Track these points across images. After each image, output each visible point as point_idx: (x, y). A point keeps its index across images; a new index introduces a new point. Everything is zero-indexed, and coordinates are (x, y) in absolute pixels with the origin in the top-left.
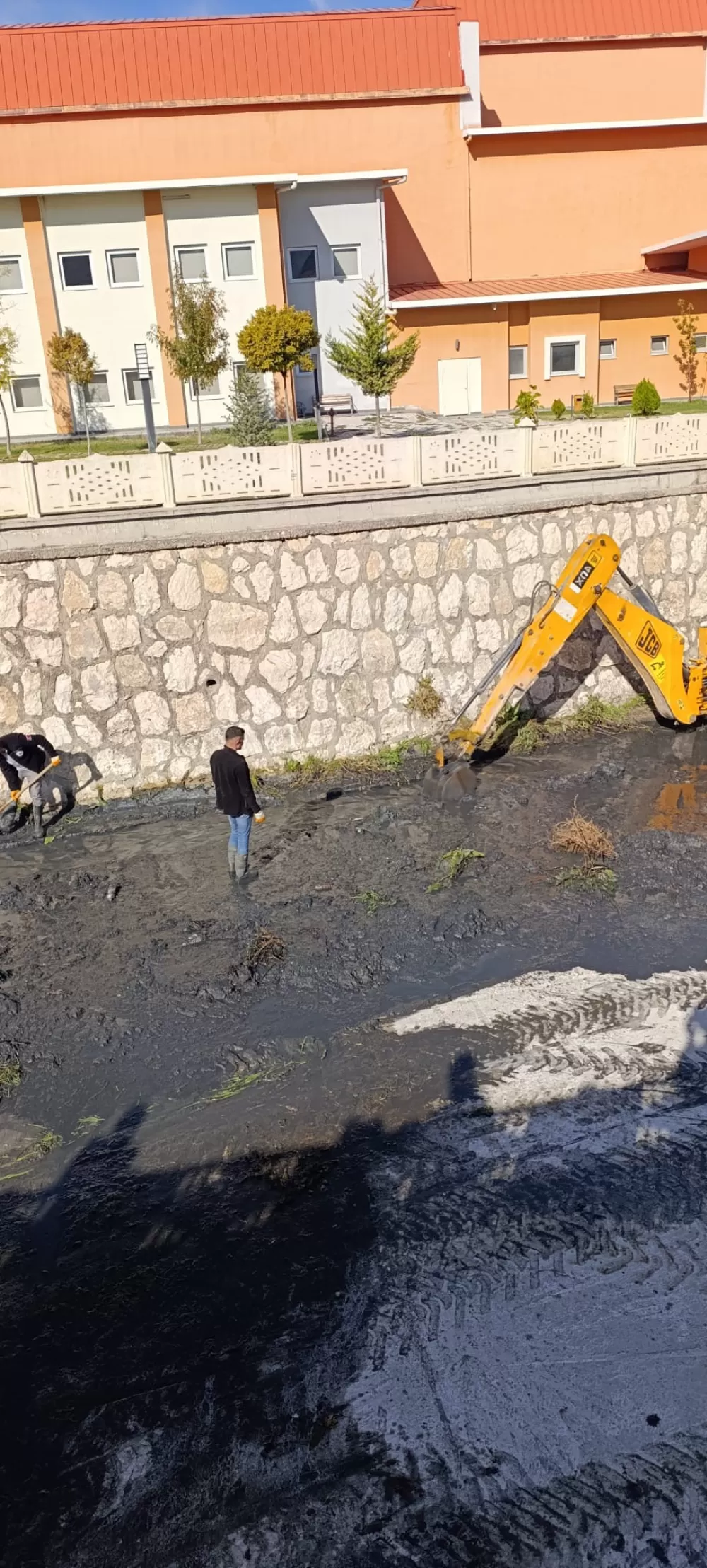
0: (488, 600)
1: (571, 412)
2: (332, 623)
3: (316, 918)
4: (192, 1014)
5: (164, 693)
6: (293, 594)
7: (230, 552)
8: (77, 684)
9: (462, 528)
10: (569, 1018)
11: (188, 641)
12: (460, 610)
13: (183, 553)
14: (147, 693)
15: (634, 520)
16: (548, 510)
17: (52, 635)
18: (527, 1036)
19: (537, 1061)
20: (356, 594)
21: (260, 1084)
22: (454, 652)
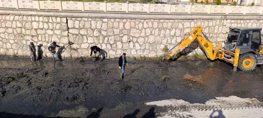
0: (179, 34)
1: (204, 3)
2: (151, 34)
3: (138, 83)
4: (114, 95)
5: (122, 42)
6: (145, 29)
7: (136, 21)
8: (108, 39)
9: (177, 21)
10: (177, 108)
11: (127, 34)
12: (174, 35)
13: (128, 20)
14: (119, 42)
15: (209, 23)
16: (193, 19)
17: (105, 31)
18: (169, 110)
19: (170, 114)
20: (156, 30)
21: (122, 108)
22: (172, 42)
